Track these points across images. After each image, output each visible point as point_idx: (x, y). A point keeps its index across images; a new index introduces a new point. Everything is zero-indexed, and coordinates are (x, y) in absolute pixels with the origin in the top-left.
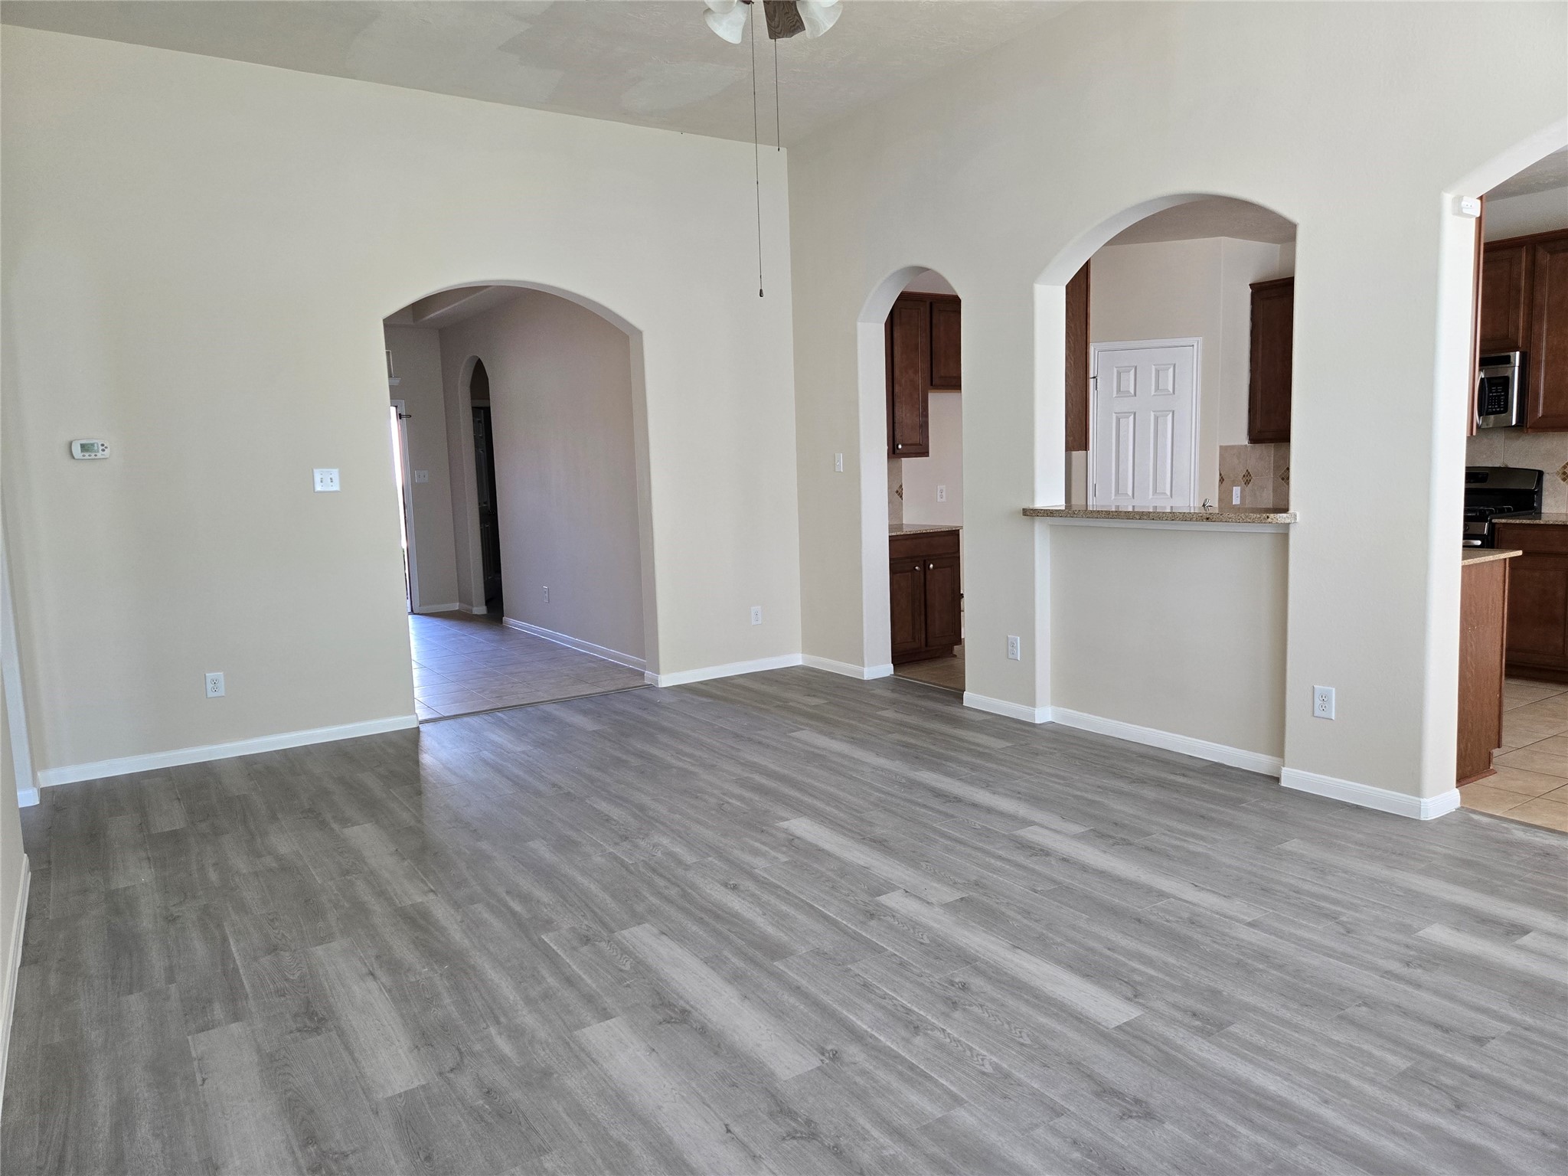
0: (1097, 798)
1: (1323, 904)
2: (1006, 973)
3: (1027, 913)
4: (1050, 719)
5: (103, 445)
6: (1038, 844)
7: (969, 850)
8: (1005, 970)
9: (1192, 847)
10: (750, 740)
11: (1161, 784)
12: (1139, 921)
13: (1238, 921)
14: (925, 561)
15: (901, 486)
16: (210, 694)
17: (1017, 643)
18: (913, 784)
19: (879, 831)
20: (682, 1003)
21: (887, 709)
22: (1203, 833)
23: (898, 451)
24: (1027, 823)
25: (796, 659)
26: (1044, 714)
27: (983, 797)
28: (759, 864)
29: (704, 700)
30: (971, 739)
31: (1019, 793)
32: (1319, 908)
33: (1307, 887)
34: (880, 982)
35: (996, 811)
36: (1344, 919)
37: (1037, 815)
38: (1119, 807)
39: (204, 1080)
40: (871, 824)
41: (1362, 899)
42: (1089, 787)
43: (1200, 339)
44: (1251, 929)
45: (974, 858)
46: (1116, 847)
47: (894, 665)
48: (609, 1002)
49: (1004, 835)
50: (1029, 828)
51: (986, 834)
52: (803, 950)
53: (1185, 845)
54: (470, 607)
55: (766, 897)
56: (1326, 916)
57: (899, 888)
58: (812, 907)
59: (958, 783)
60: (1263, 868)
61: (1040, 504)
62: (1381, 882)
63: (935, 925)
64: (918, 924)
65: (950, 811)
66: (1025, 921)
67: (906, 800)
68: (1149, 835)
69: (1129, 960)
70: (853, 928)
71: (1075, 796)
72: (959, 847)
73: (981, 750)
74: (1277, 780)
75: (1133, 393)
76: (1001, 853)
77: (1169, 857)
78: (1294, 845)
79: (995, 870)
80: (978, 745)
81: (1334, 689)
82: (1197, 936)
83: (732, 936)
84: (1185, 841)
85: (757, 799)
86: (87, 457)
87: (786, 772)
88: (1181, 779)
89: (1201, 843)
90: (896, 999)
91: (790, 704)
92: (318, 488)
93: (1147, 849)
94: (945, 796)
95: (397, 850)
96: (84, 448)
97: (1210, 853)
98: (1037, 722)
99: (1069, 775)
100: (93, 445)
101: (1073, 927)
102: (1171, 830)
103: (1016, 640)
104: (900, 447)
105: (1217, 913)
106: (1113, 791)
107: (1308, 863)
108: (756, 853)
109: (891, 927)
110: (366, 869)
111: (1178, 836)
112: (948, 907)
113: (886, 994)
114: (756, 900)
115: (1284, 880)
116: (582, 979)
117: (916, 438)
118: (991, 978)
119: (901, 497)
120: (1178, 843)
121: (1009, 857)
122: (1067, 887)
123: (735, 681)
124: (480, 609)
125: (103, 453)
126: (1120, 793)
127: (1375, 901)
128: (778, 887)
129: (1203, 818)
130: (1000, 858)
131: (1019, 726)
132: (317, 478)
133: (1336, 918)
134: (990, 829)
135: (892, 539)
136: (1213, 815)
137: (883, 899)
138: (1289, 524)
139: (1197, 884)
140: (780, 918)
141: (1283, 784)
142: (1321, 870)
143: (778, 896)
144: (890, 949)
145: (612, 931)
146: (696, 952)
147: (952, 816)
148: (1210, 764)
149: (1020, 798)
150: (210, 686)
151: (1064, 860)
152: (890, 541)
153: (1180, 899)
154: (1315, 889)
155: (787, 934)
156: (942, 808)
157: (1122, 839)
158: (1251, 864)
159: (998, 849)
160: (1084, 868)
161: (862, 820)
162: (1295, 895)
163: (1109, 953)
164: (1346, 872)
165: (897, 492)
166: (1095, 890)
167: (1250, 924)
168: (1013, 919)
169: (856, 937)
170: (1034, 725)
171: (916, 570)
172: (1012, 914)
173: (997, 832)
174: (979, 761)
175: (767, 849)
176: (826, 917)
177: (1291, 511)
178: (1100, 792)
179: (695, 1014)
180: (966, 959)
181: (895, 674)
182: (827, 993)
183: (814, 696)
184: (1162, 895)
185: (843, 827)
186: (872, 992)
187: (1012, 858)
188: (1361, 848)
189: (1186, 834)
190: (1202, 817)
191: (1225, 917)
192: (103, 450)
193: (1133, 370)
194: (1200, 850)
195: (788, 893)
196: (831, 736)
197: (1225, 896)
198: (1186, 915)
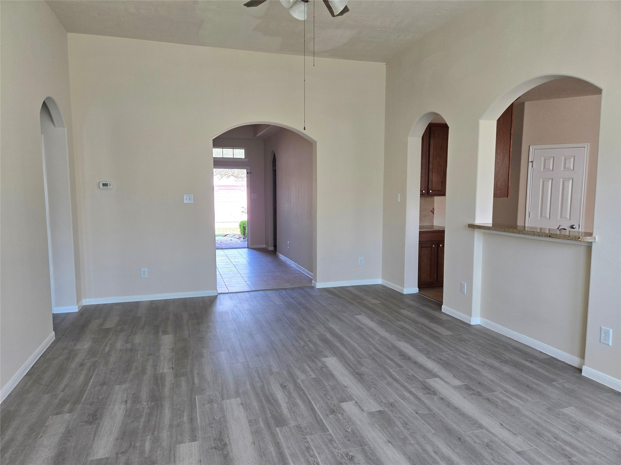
0: (478, 368)
1: (568, 448)
2: (376, 455)
3: (405, 424)
4: (479, 323)
5: (110, 184)
6: (433, 388)
7: (398, 386)
8: (376, 453)
9: (511, 402)
10: (337, 316)
11: (516, 365)
12: (460, 439)
13: (513, 449)
14: (438, 243)
15: (434, 209)
16: (142, 276)
17: (465, 286)
18: (394, 348)
19: (363, 369)
20: (227, 440)
21: (405, 309)
22: (522, 395)
23: (429, 193)
24: (435, 376)
25: (379, 281)
26: (476, 320)
27: (422, 359)
28: (301, 376)
29: (331, 296)
30: (435, 329)
31: (441, 360)
32: (564, 450)
33: (563, 436)
34: (315, 448)
35: (424, 368)
36: (574, 459)
37: (443, 373)
38: (486, 374)
39: (42, 436)
40: (362, 365)
41: (591, 449)
42: (477, 361)
43: (589, 144)
44: (518, 456)
45: (398, 390)
46: (473, 396)
47: (419, 288)
48: (200, 434)
49: (420, 381)
50: (435, 379)
51: (412, 379)
52: (292, 424)
53: (510, 401)
54: (268, 247)
55: (295, 395)
56: (565, 456)
57: (354, 400)
58: (310, 402)
59: (414, 350)
60: (545, 421)
61: (478, 222)
62: (609, 440)
63: (358, 422)
64: (351, 420)
65: (401, 364)
66: (402, 428)
67: (385, 355)
68: (493, 392)
69: (442, 461)
70: (321, 417)
71: (468, 366)
72: (395, 384)
73: (435, 334)
74: (580, 370)
75: (552, 169)
76: (413, 390)
77: (497, 406)
78: (570, 411)
79: (404, 398)
80: (436, 332)
81: (611, 331)
82: (486, 455)
83: (268, 412)
84: (511, 398)
85: (321, 345)
86: (104, 188)
87: (342, 334)
88: (528, 364)
89: (519, 401)
90: (317, 459)
91: (364, 302)
92: (185, 202)
93: (489, 400)
94: (405, 356)
95: (173, 348)
96: (104, 185)
97: (521, 407)
98: (472, 324)
99: (470, 353)
100: (107, 184)
101: (424, 437)
102: (507, 391)
103: (465, 284)
104: (431, 191)
105: (504, 443)
106: (488, 365)
107: (572, 422)
108: (304, 371)
109: (338, 420)
110: (157, 354)
111: (508, 395)
112: (371, 414)
113: (314, 455)
114: (289, 395)
115: (553, 429)
116: (197, 420)
117: (439, 188)
118: (367, 456)
119: (433, 213)
120: (506, 399)
121: (416, 393)
122: (434, 414)
123: (348, 289)
124: (271, 248)
125: (110, 187)
126: (491, 367)
127: (599, 452)
128: (302, 390)
129: (529, 388)
130: (411, 392)
131: (462, 325)
132: (185, 198)
133: (570, 458)
134: (415, 376)
135: (421, 233)
136: (534, 386)
137: (344, 405)
138: (592, 242)
139: (503, 424)
140: (293, 405)
141: (584, 374)
142: (577, 427)
143: (300, 395)
144: (330, 431)
145: (223, 399)
146: (248, 416)
147: (401, 367)
148: (547, 357)
149: (439, 363)
150: (142, 273)
151: (442, 399)
152: (419, 233)
153: (489, 431)
154: (568, 438)
155: (291, 415)
156: (399, 362)
157: (478, 392)
158: (539, 417)
159: (412, 388)
160: (449, 405)
161: (359, 362)
162: (554, 439)
163: (433, 454)
164: (591, 431)
165: (431, 211)
166: (447, 417)
167: (519, 453)
168: (397, 426)
169: (319, 422)
170: (469, 325)
171: (433, 247)
172: (398, 423)
173: (417, 378)
174: (431, 341)
175: (310, 370)
176: (313, 409)
177: (593, 236)
178: (481, 365)
179: (229, 447)
180: (362, 444)
181: (419, 293)
182: (289, 448)
183: (377, 299)
184: (481, 427)
185: (348, 364)
186: (309, 452)
187: (417, 394)
188: (608, 418)
189: (513, 394)
190: (528, 386)
191: (507, 445)
192: (110, 186)
193: (552, 159)
194: (515, 404)
195: (304, 394)
196: (372, 319)
197: (514, 434)
198: (486, 440)
